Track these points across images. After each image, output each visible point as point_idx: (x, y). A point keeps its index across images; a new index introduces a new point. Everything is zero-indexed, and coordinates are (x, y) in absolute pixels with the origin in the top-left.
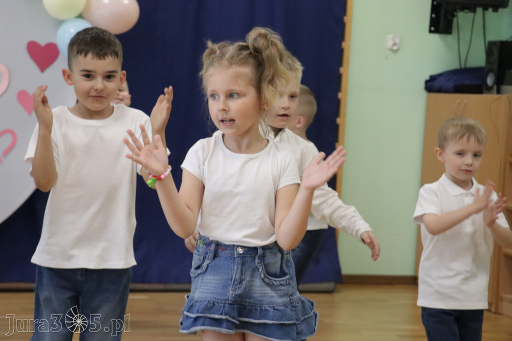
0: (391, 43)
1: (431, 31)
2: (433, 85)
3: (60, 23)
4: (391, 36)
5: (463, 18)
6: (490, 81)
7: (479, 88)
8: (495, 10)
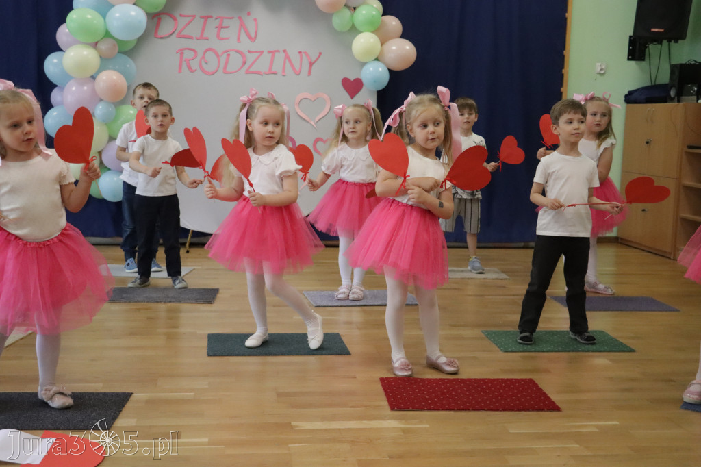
0: (599, 68)
1: (629, 59)
2: (631, 98)
3: (363, 64)
4: (599, 64)
5: (653, 48)
6: (672, 93)
7: (665, 99)
8: (676, 41)
